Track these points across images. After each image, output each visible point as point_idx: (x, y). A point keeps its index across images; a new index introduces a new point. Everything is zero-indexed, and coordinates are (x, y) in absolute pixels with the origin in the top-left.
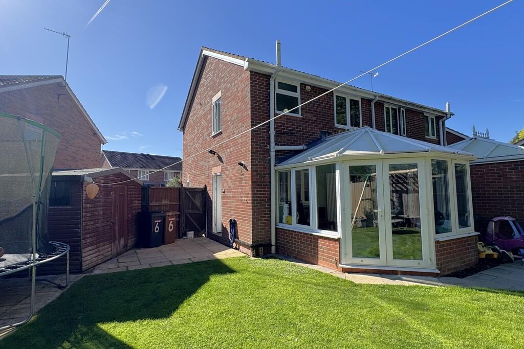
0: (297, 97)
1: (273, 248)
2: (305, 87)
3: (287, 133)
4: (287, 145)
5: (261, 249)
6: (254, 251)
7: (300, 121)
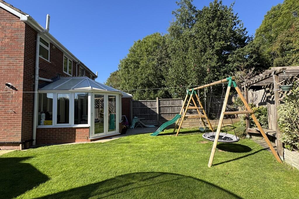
0: (48, 50)
1: (34, 142)
2: (52, 46)
3: (43, 70)
4: (43, 78)
5: (28, 143)
6: (23, 146)
7: (49, 65)
